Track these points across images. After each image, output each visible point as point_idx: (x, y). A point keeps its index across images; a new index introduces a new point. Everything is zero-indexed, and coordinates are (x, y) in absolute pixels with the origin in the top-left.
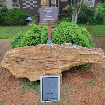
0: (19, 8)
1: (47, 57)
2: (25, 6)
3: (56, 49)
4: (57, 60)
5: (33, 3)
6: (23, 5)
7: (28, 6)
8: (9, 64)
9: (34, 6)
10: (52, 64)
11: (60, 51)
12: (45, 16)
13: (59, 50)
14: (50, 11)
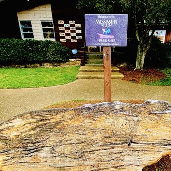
0: (53, 40)
1: (106, 137)
2: (64, 37)
3: (129, 116)
4: (132, 144)
5: (77, 34)
6: (61, 35)
7: (67, 37)
8: (5, 157)
9: (77, 38)
10: (119, 155)
11: (138, 121)
12: (99, 36)
13: (136, 119)
14: (110, 23)
